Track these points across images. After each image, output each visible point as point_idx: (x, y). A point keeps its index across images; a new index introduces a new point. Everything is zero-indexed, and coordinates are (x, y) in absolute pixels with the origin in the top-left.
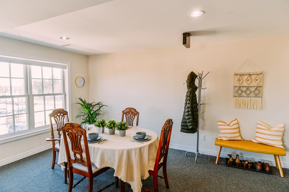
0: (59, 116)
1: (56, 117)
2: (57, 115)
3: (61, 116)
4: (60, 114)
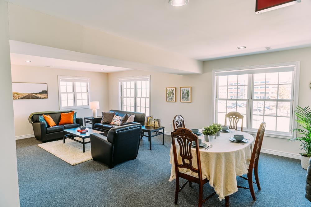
0: (234, 118)
1: (231, 118)
2: (232, 117)
3: (236, 119)
4: (236, 117)
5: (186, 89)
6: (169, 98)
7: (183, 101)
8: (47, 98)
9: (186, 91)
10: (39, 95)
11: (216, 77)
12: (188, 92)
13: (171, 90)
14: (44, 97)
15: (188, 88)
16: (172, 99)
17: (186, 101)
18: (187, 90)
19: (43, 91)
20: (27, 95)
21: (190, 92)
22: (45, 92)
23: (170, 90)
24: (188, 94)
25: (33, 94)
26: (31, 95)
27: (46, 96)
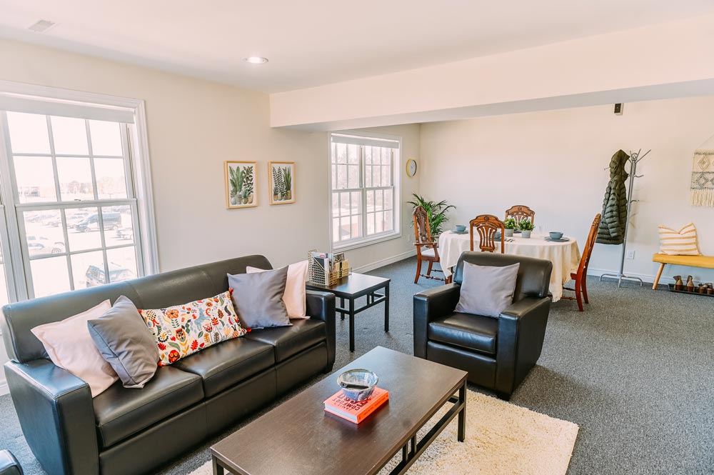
5: (283, 167)
6: (236, 197)
7: (278, 202)
9: (283, 172)
11: (333, 145)
12: (289, 175)
13: (241, 170)
15: (287, 166)
16: (245, 197)
17: (283, 201)
18: (285, 170)
21: (292, 175)
23: (238, 169)
24: (287, 181)
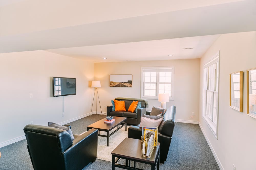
8: (132, 87)
10: (126, 84)
14: (129, 85)
19: (128, 81)
20: (119, 83)
22: (130, 82)
25: (122, 83)
26: (121, 84)
27: (130, 85)
